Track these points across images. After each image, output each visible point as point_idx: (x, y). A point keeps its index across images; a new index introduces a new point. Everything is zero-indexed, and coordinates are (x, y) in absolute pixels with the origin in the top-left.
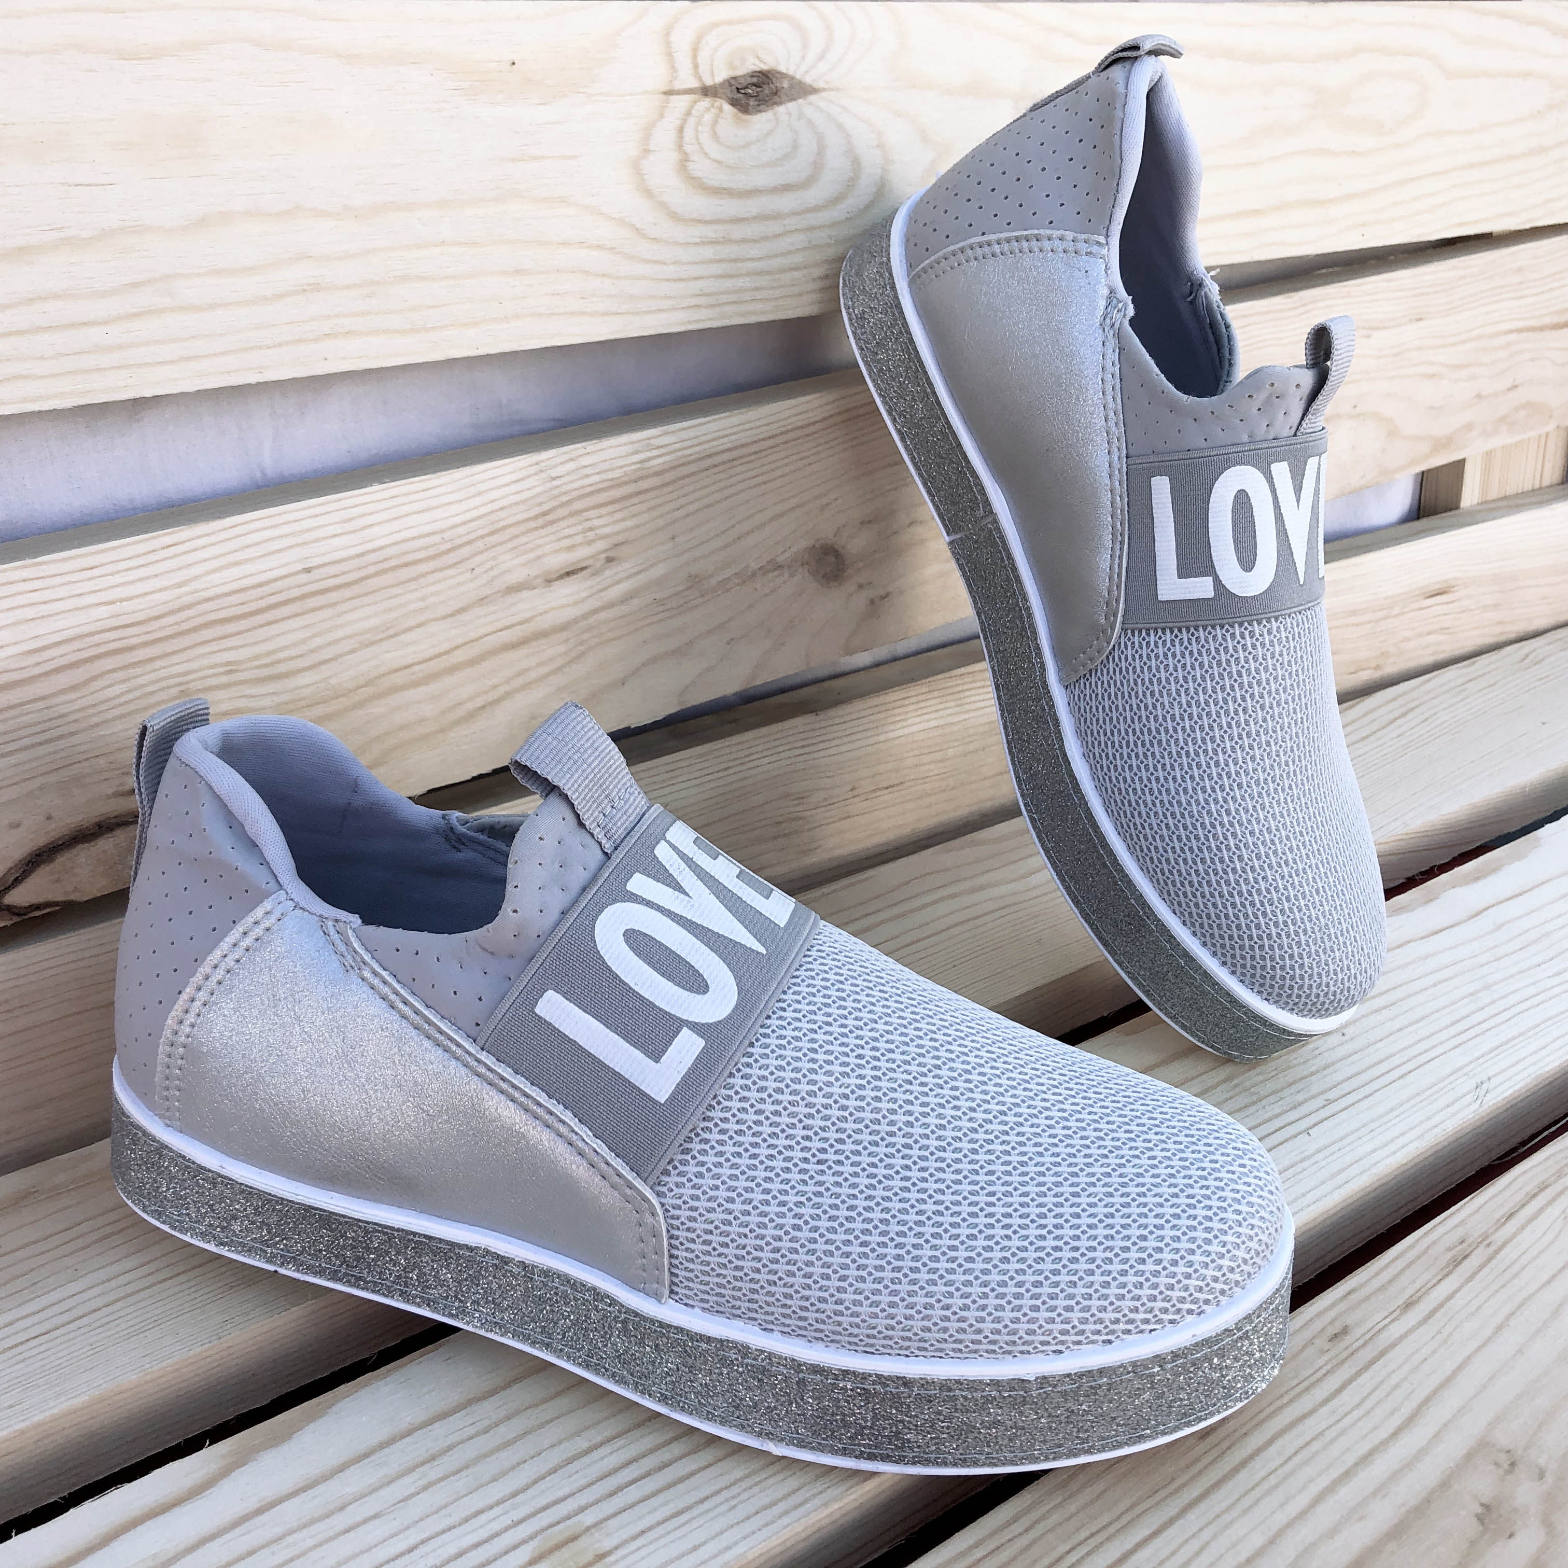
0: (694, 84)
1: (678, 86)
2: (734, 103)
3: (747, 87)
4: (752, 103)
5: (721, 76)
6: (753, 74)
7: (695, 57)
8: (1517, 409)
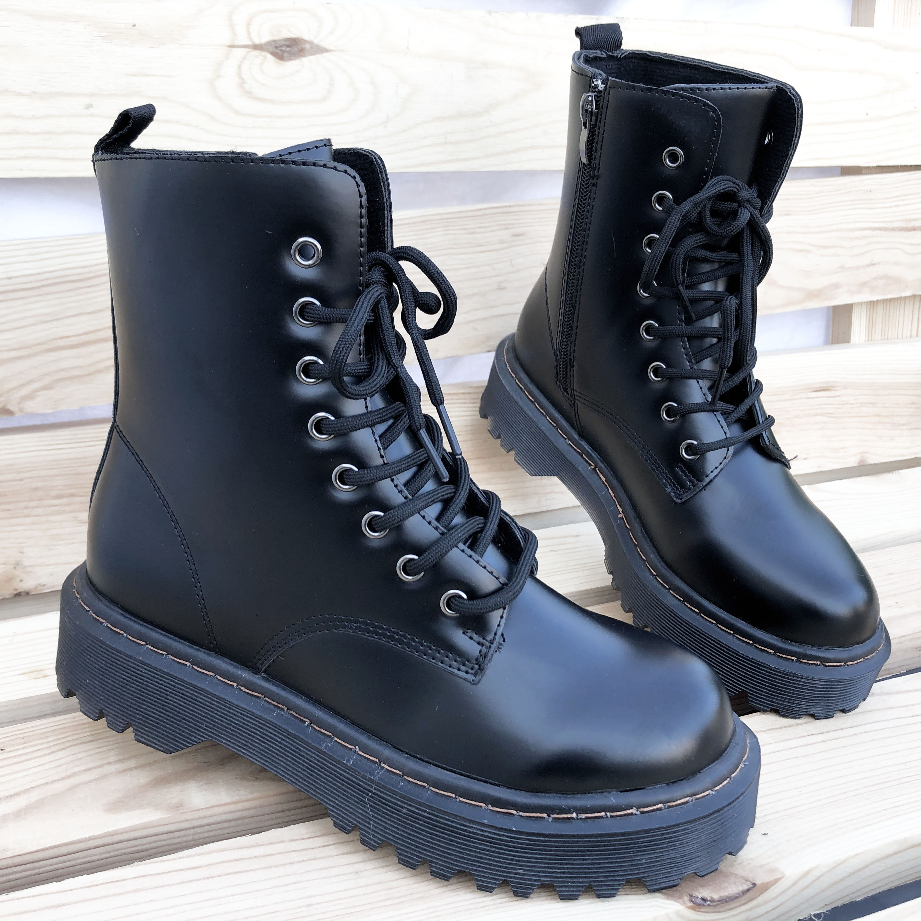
0: (248, 43)
1: (237, 43)
2: (273, 54)
3: (281, 46)
4: (286, 55)
5: (265, 39)
6: (287, 40)
7: (248, 28)
8: (875, 279)
